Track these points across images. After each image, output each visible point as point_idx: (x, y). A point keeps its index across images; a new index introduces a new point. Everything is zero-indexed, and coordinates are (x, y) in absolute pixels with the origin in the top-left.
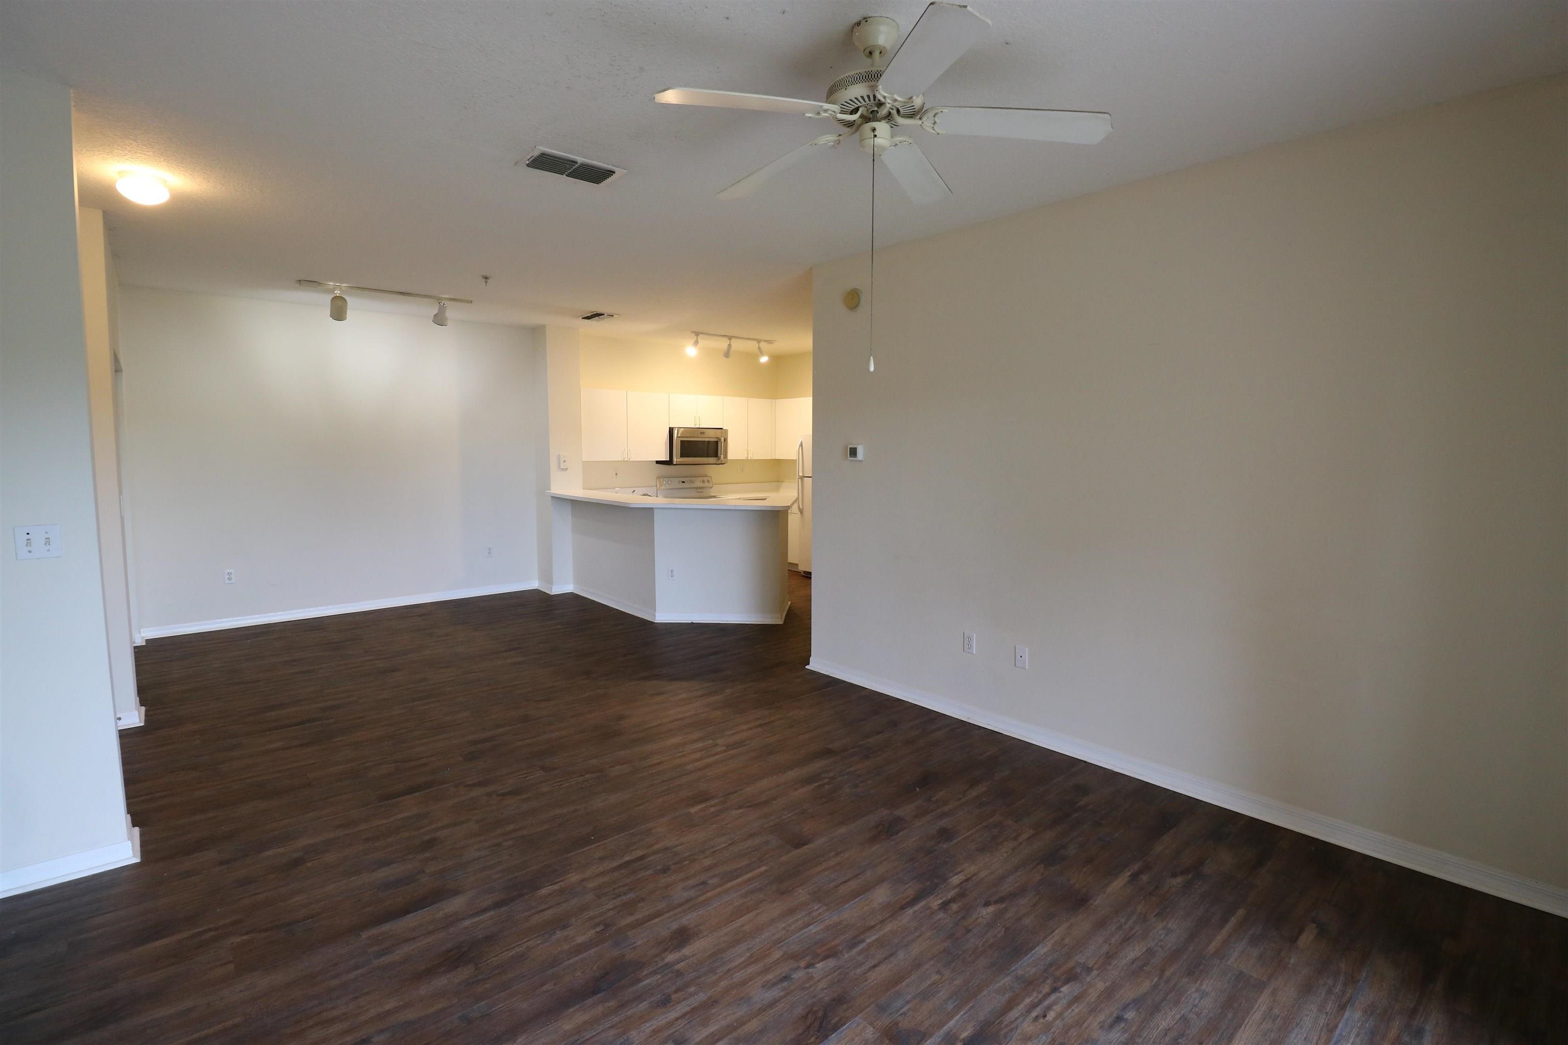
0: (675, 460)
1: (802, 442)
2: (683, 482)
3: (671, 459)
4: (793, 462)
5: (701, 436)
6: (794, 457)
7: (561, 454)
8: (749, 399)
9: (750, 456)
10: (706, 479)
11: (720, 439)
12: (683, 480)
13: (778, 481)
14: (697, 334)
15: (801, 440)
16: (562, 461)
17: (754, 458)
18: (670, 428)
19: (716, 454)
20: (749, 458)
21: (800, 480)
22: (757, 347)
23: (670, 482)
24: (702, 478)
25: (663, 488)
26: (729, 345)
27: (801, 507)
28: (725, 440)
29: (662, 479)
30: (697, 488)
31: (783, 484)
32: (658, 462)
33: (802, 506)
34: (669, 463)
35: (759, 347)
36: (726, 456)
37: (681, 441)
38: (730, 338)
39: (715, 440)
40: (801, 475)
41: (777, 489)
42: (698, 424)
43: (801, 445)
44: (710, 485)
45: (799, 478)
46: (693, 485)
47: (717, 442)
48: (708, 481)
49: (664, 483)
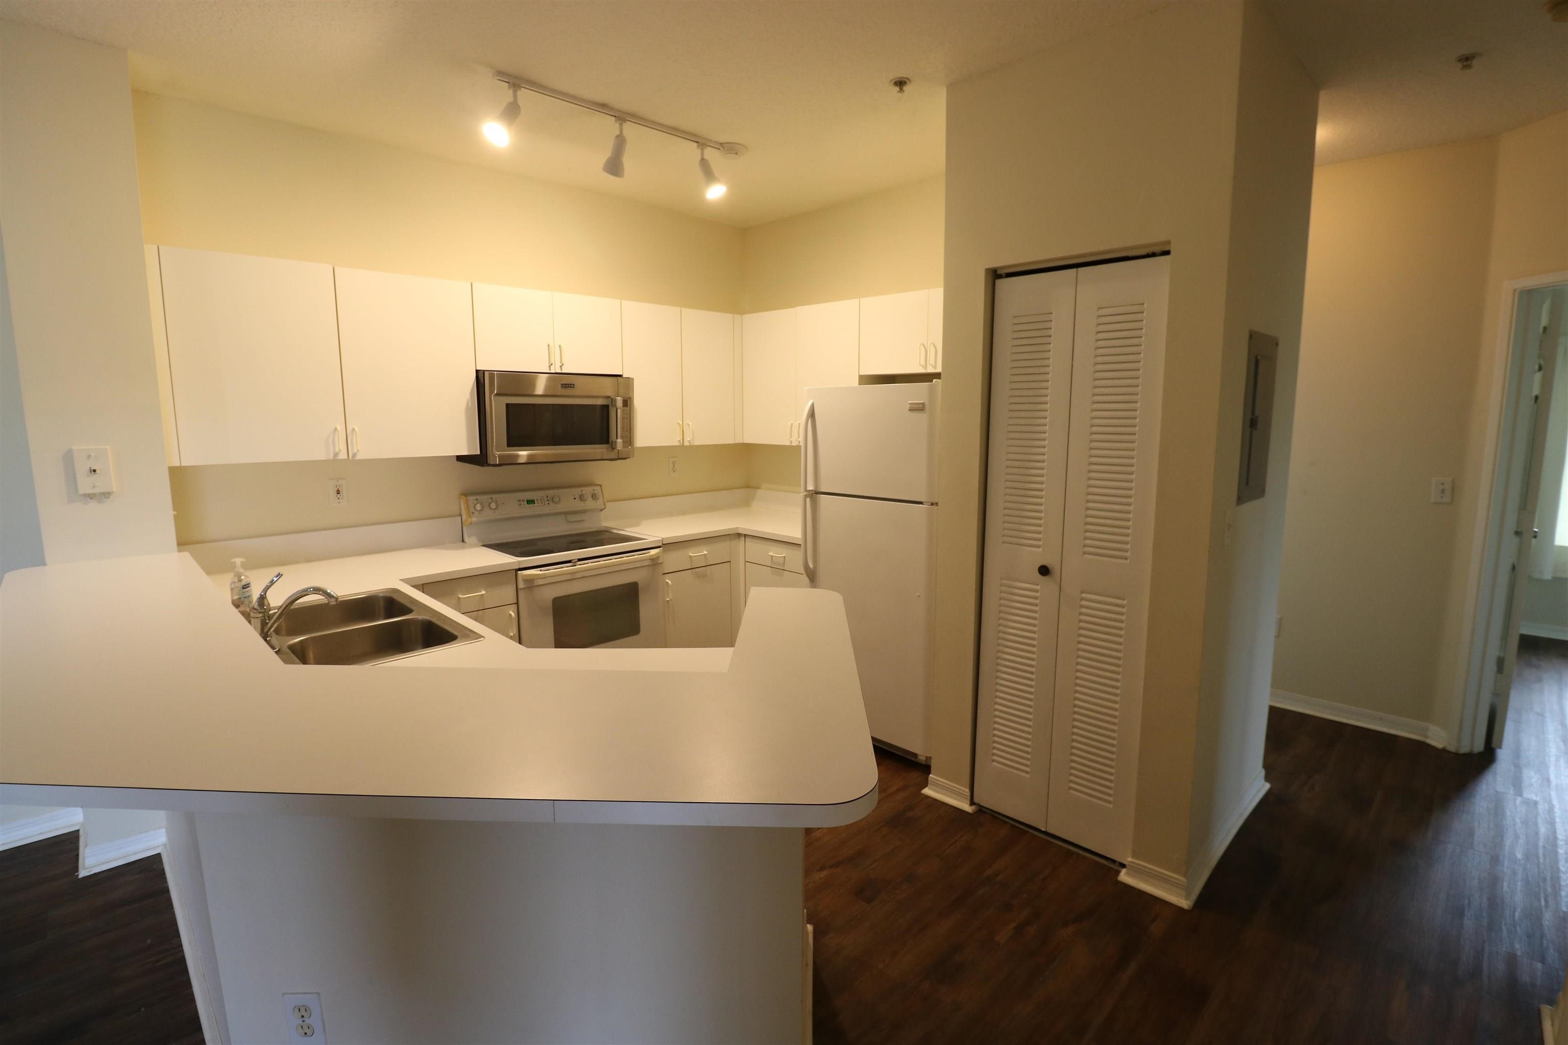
0: (497, 452)
1: (813, 405)
2: (531, 502)
3: (484, 452)
4: (790, 452)
5: (569, 391)
6: (796, 439)
7: (74, 448)
8: (683, 309)
9: (688, 438)
10: (587, 491)
11: (613, 401)
12: (529, 495)
13: (748, 487)
14: (515, 81)
15: (810, 404)
16: (81, 468)
17: (697, 443)
18: (477, 371)
19: (604, 438)
20: (686, 444)
21: (808, 500)
22: (699, 158)
23: (493, 505)
24: (577, 491)
25: (474, 519)
26: (617, 136)
27: (811, 566)
28: (627, 402)
29: (471, 498)
30: (566, 513)
31: (760, 492)
32: (460, 458)
33: (815, 561)
34: (479, 460)
35: (703, 159)
36: (629, 440)
37: (508, 405)
38: (621, 117)
39: (600, 402)
40: (811, 487)
41: (746, 503)
42: (558, 364)
43: (812, 414)
44: (599, 504)
45: (806, 497)
46: (560, 508)
47: (607, 406)
48: (594, 496)
49: (478, 507)
